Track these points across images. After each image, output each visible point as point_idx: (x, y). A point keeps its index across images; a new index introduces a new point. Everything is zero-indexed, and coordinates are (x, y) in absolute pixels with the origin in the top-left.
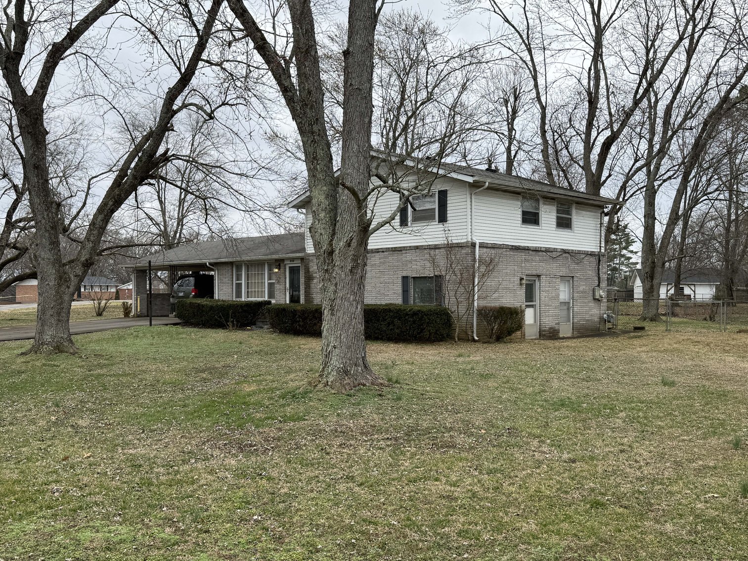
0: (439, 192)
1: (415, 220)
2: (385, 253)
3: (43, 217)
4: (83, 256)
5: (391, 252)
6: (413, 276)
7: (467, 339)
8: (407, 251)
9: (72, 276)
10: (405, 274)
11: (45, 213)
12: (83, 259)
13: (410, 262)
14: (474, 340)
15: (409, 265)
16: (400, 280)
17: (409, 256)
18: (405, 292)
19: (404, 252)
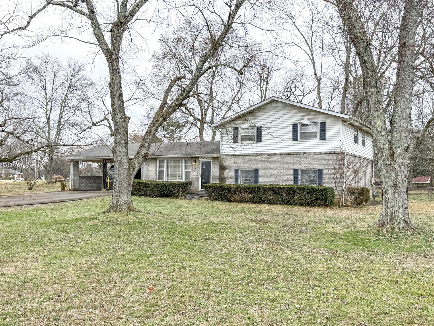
0: (321, 123)
1: (302, 137)
2: (282, 156)
3: (122, 126)
4: (143, 151)
5: (286, 155)
6: (301, 169)
7: (338, 205)
8: (298, 155)
9: (136, 163)
10: (295, 168)
11: (124, 124)
12: (143, 153)
13: (300, 161)
14: (343, 206)
15: (299, 163)
16: (292, 172)
17: (299, 158)
18: (296, 178)
19: (295, 155)
